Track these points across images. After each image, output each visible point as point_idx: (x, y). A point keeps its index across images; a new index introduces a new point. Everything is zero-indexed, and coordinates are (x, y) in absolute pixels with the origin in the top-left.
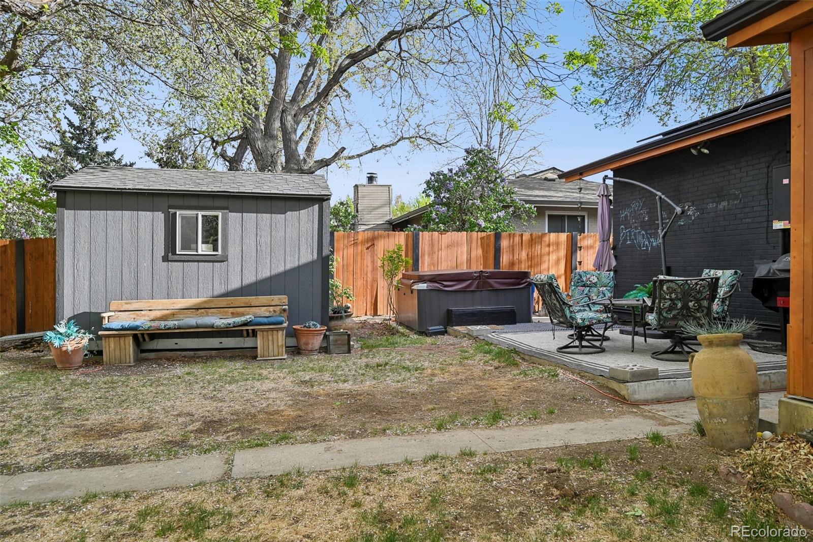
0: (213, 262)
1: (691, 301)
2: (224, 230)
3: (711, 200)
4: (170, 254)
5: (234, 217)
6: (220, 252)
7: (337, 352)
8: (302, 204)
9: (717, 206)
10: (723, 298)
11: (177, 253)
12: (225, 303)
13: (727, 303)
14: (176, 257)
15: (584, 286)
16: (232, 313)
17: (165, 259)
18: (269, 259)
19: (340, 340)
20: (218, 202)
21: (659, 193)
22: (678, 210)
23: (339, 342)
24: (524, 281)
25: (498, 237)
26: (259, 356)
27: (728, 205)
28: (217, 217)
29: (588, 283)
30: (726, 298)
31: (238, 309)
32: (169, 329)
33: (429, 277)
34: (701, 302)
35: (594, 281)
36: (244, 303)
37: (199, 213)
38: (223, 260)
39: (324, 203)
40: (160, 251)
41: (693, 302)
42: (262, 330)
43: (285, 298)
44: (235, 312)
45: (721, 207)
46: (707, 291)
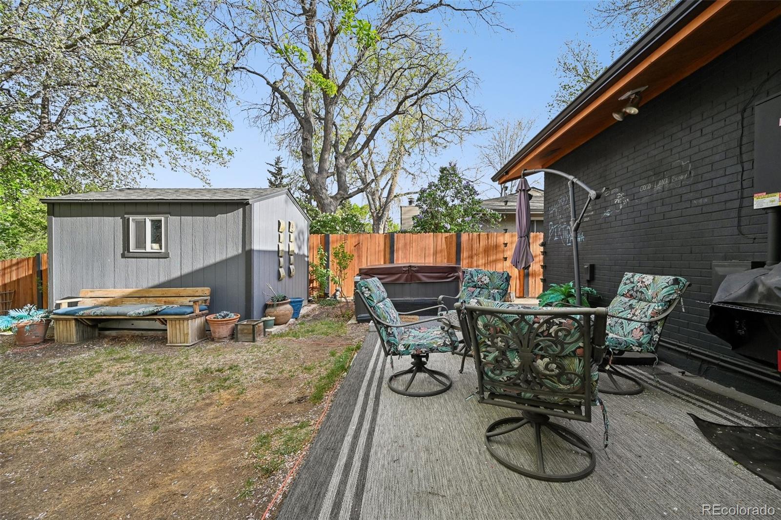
0: (159, 258)
1: (542, 357)
2: (166, 231)
3: (644, 181)
4: (126, 252)
5: (174, 220)
6: (163, 250)
7: (243, 340)
8: (229, 208)
9: (652, 188)
10: (650, 323)
11: (131, 251)
12: (160, 293)
13: (659, 329)
14: (130, 255)
15: (475, 286)
16: (165, 302)
17: (123, 256)
18: (202, 256)
19: (246, 329)
20: (162, 209)
21: (571, 177)
22: (592, 194)
23: (246, 331)
24: (452, 275)
25: (458, 236)
26: (169, 342)
27: (670, 182)
28: (160, 221)
29: (480, 283)
30: (656, 322)
31: (169, 298)
32: (97, 315)
33: (364, 271)
34: (566, 362)
35: (485, 282)
36: (175, 293)
37: (147, 218)
38: (166, 256)
39: (247, 207)
40: (120, 250)
41: (546, 360)
42: (171, 320)
43: (207, 290)
44: (167, 300)
45: (658, 187)
46: (576, 341)
